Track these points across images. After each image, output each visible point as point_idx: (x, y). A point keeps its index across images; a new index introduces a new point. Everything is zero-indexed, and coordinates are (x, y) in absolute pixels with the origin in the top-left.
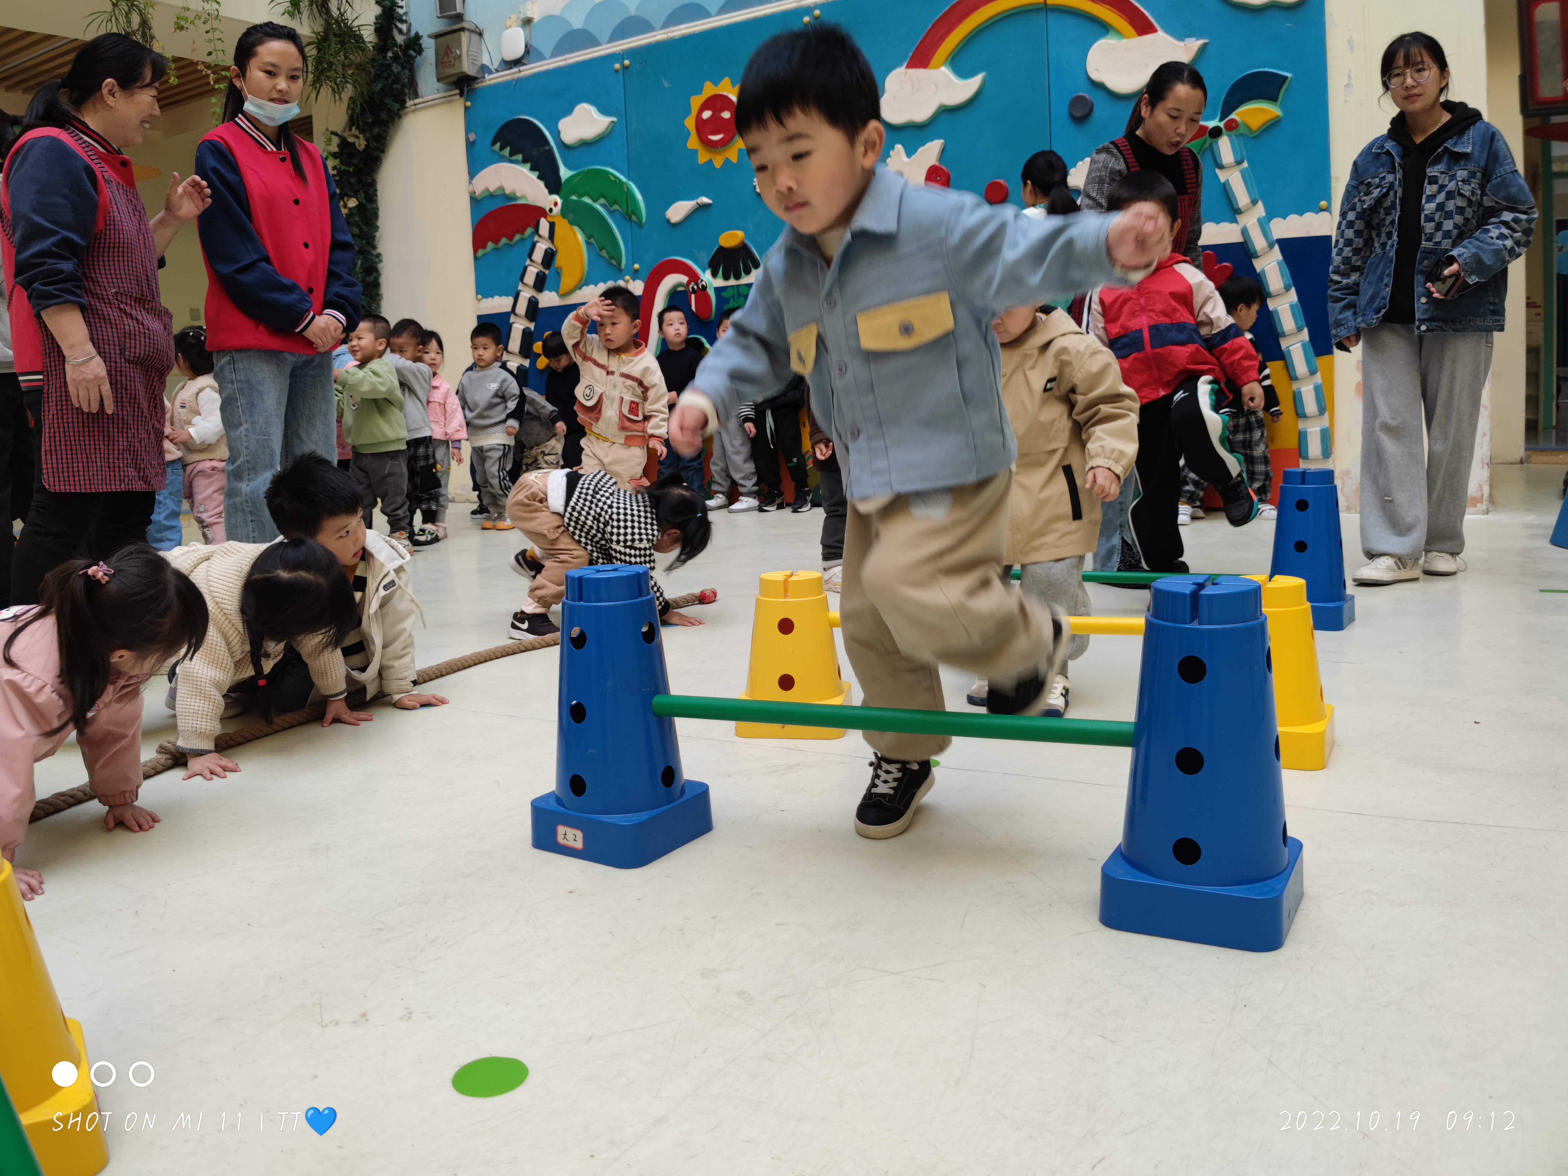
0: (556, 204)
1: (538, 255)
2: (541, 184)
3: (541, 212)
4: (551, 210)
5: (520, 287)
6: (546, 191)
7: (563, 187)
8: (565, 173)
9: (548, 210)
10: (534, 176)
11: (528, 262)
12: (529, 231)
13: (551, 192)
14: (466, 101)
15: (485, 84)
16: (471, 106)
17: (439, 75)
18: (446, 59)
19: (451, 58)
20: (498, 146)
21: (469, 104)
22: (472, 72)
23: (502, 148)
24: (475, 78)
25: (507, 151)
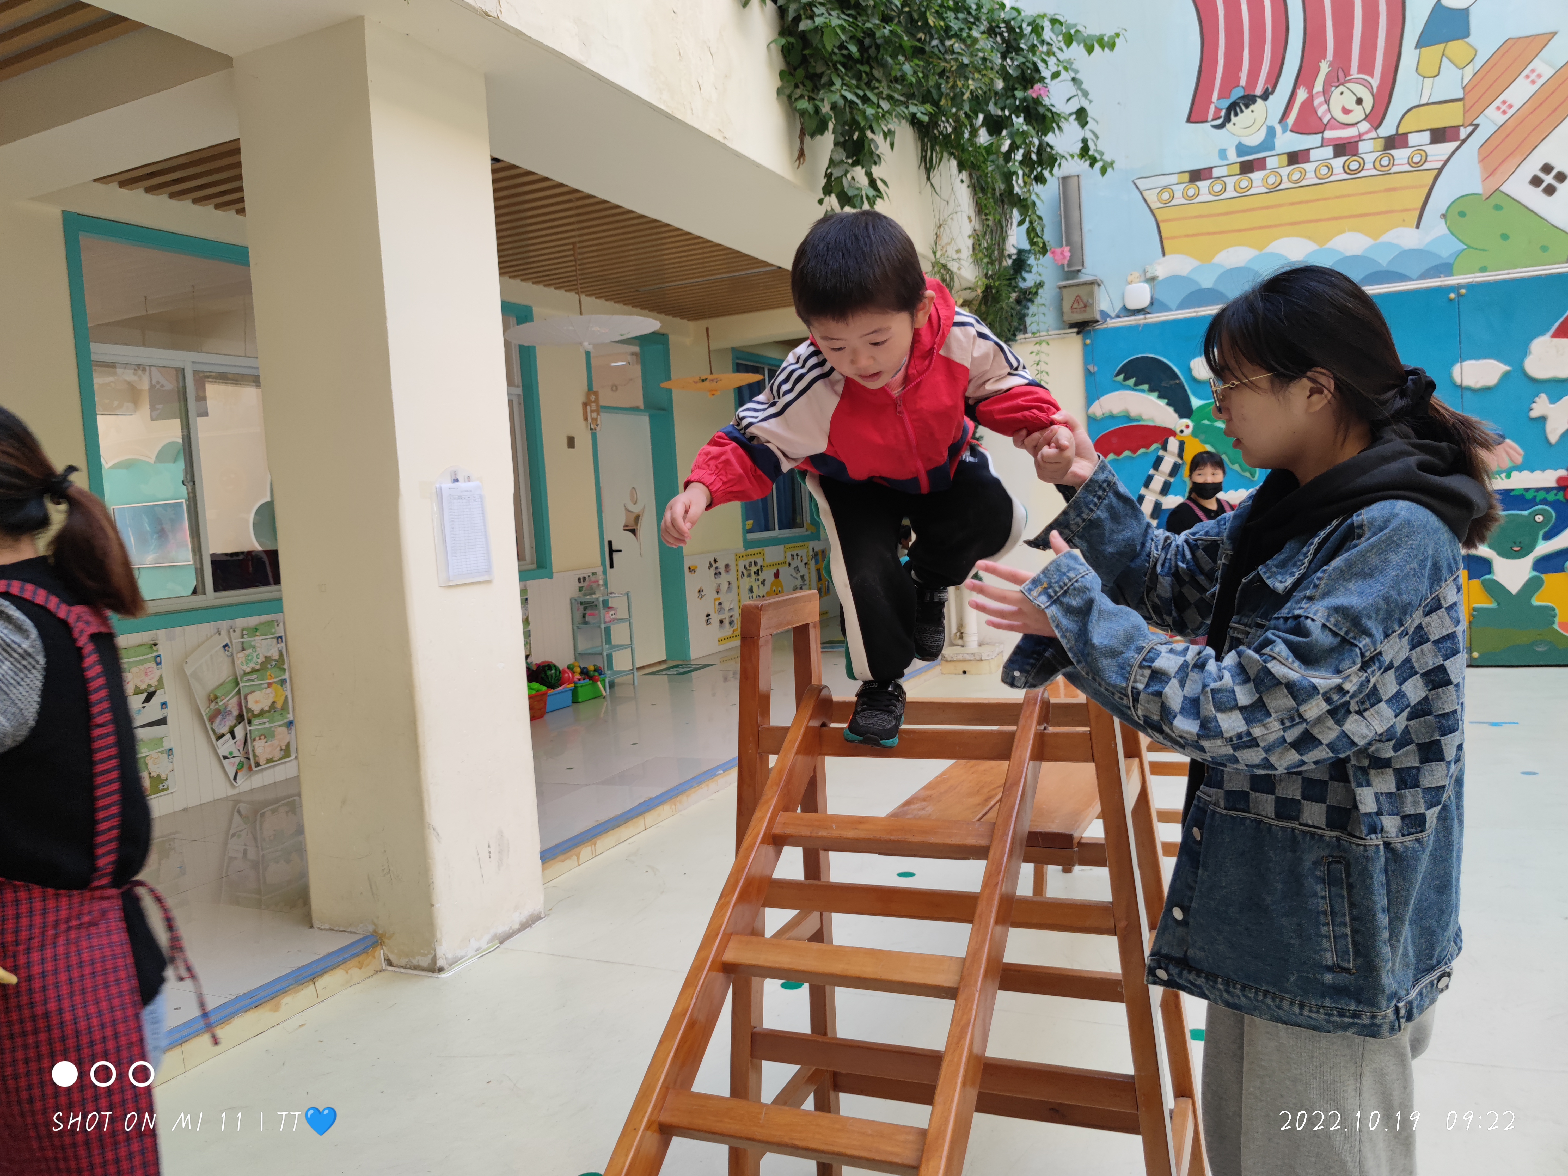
0: (1187, 427)
1: (1166, 466)
2: (1170, 410)
3: (1172, 433)
4: (1182, 431)
5: (1143, 491)
6: (1176, 416)
7: (1194, 414)
8: (1196, 402)
9: (1178, 431)
10: (1162, 403)
11: (1151, 472)
12: (1155, 446)
13: (1182, 416)
14: (1084, 339)
15: (1105, 326)
16: (1092, 344)
17: (1066, 318)
18: (1076, 306)
19: (1082, 305)
20: (1122, 377)
21: (1088, 341)
22: (1098, 317)
23: (1125, 379)
24: (1097, 321)
25: (1131, 382)
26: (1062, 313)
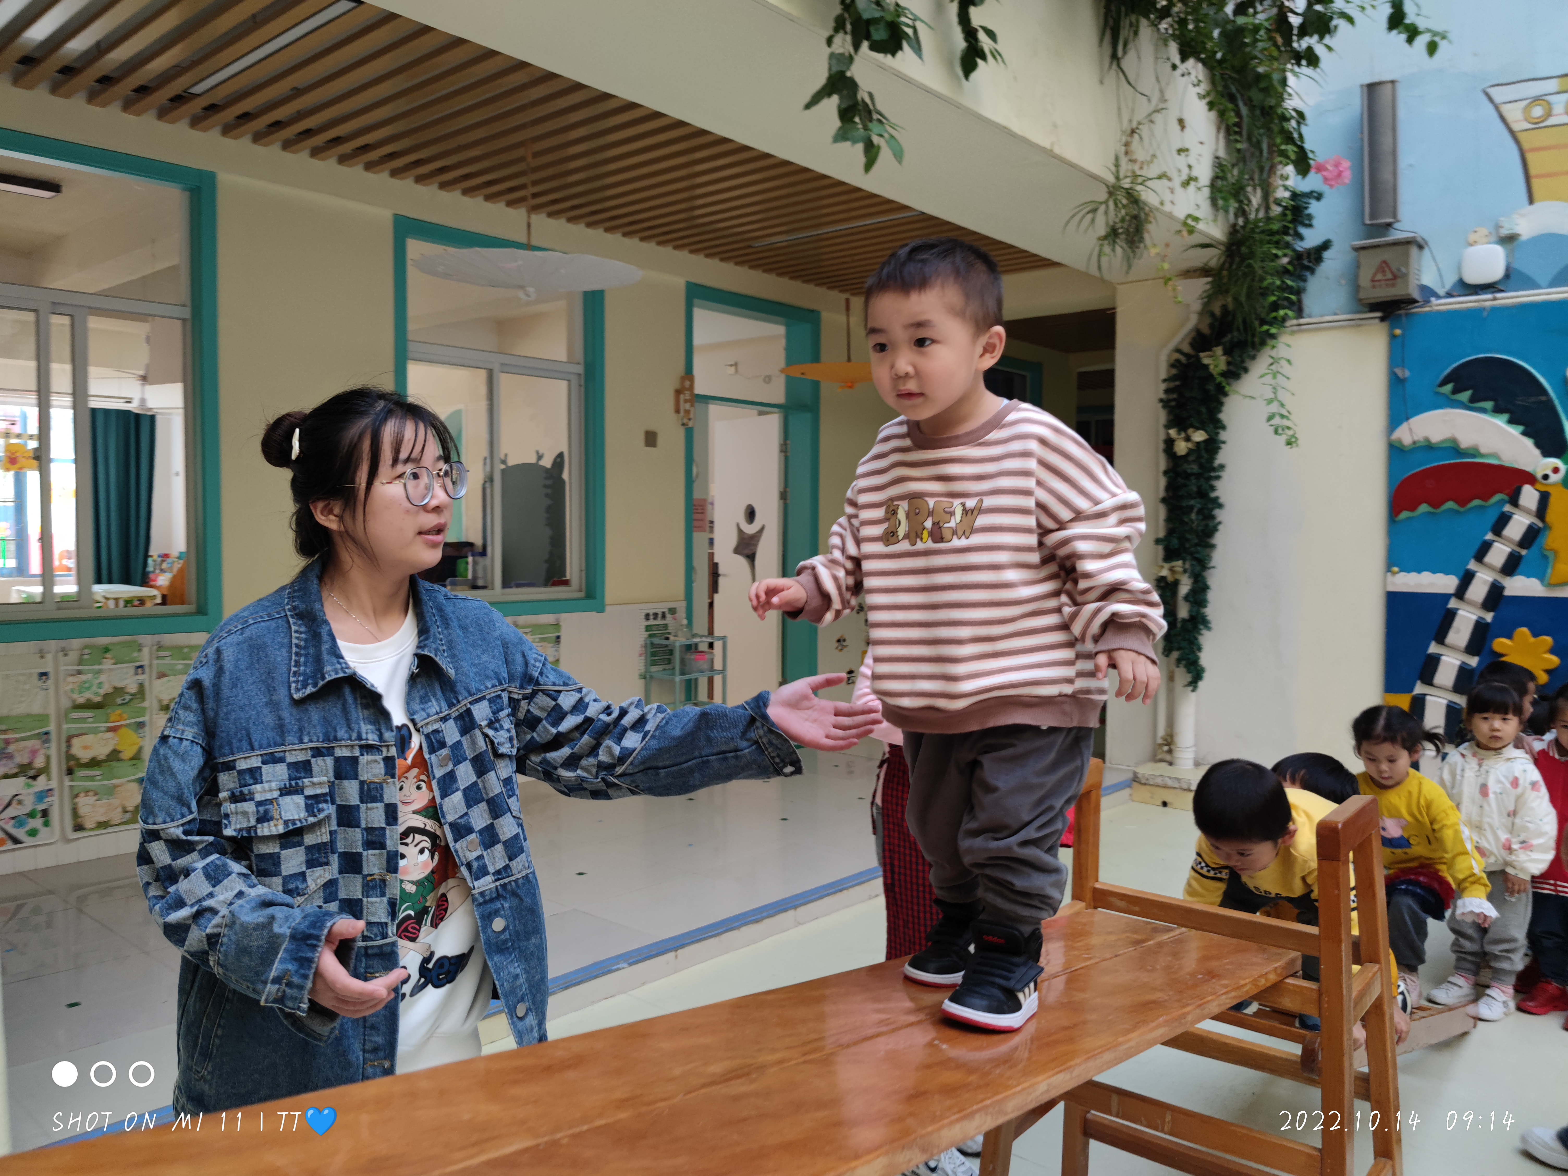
0: (1556, 470)
1: (1513, 531)
2: (1528, 442)
3: (1529, 478)
4: (1545, 476)
6: (1536, 452)
9: (1539, 476)
10: (1514, 431)
11: (1489, 536)
12: (1497, 498)
13: (1547, 453)
14: (1392, 328)
15: (1427, 309)
16: (1403, 335)
17: (1362, 295)
18: (1379, 277)
19: (1389, 276)
20: (1449, 387)
21: (1398, 332)
22: (1416, 295)
23: (1455, 391)
24: (1416, 301)
25: (1465, 396)
26: (1356, 288)
